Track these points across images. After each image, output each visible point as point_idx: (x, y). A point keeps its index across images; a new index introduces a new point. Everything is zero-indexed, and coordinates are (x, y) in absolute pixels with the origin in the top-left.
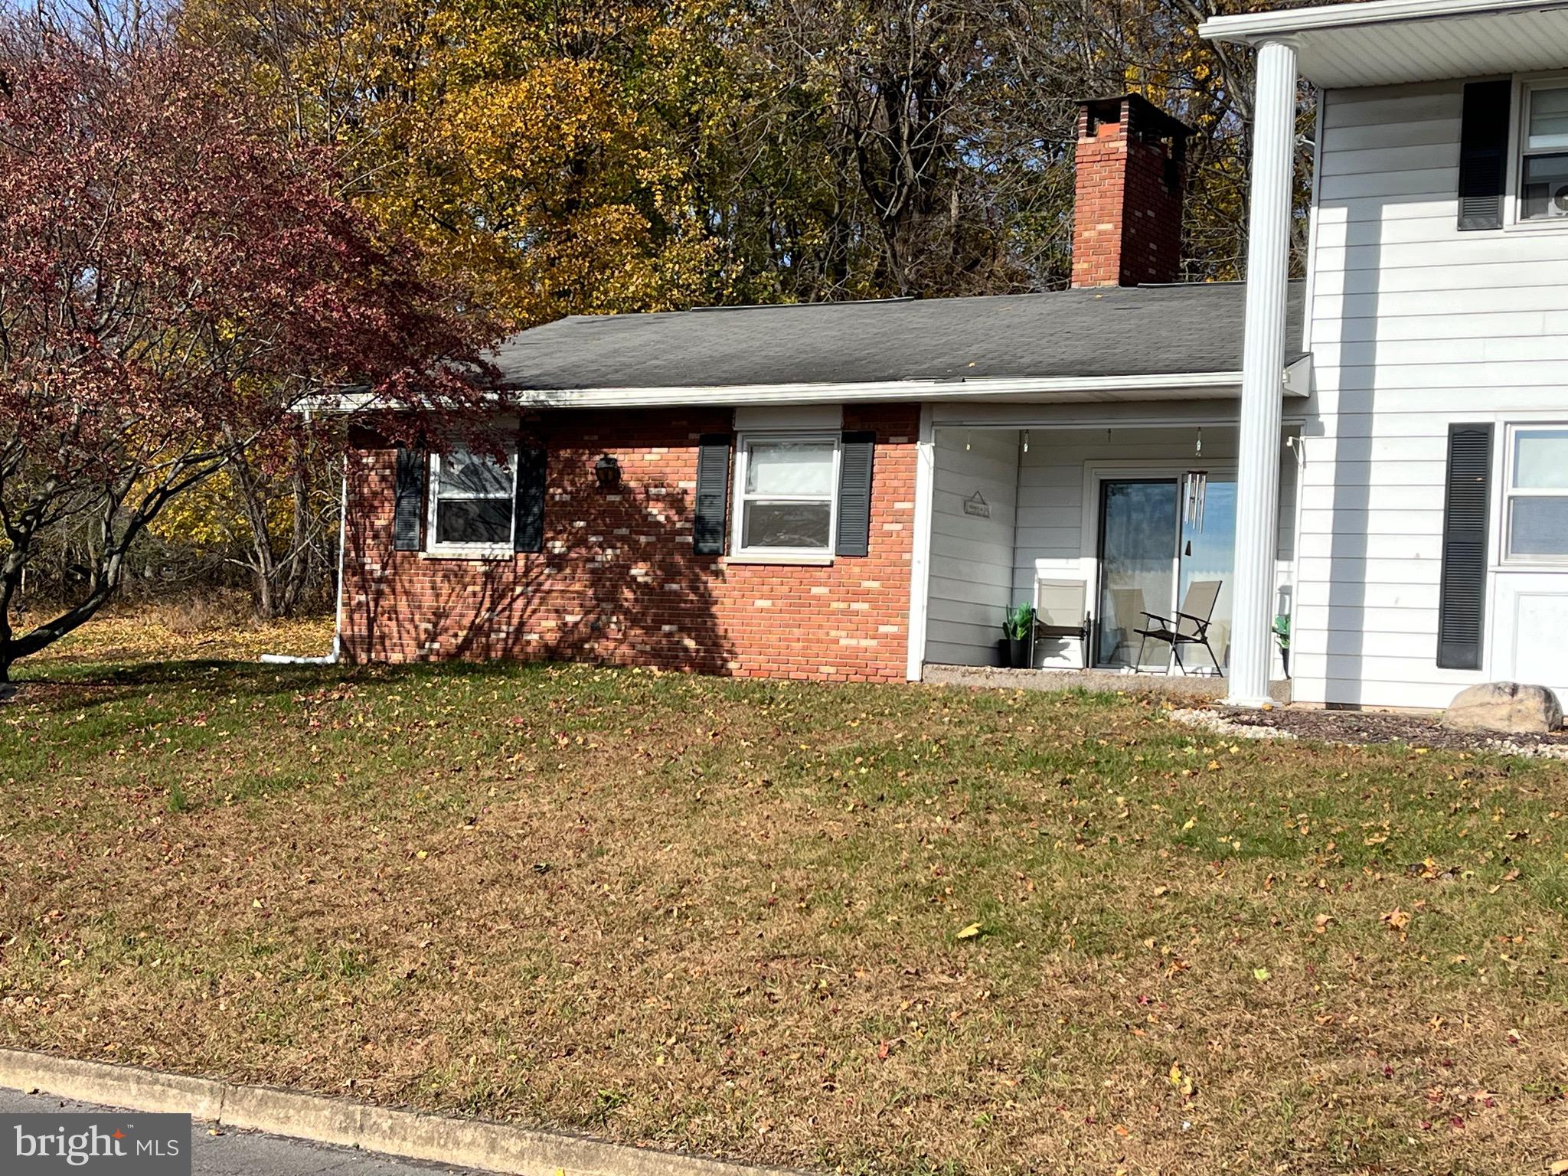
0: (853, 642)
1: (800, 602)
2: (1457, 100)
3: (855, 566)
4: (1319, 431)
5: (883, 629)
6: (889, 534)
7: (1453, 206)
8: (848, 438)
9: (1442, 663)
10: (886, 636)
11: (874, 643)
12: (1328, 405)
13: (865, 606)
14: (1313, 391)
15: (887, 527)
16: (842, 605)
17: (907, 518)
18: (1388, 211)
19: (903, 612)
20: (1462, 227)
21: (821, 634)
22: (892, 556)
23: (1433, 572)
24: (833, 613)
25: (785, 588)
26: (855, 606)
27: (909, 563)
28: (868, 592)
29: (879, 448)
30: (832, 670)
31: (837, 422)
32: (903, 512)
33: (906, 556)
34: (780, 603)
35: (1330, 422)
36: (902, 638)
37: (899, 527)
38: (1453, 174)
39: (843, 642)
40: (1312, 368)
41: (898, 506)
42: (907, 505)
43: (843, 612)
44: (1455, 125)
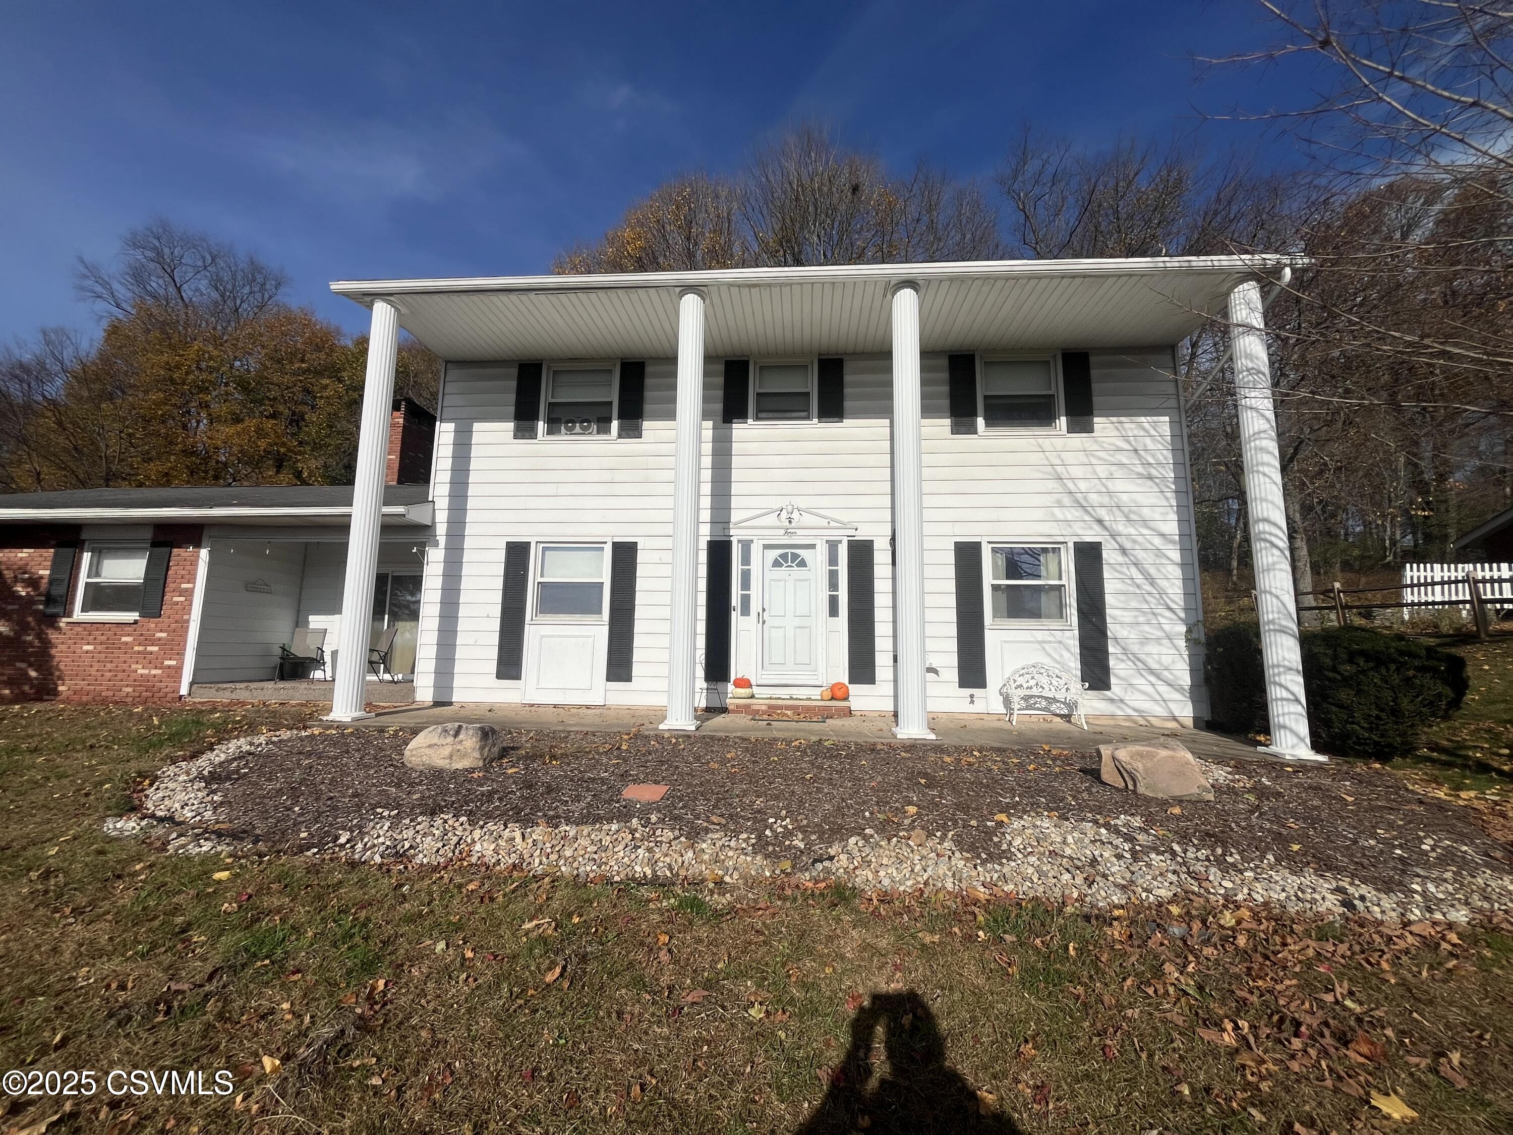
0: (146, 671)
1: (111, 645)
2: (515, 372)
3: (152, 624)
4: (436, 544)
5: (167, 663)
6: (177, 603)
7: (511, 425)
8: (155, 544)
9: (498, 677)
10: (169, 667)
11: (159, 672)
12: (441, 530)
13: (156, 649)
14: (434, 523)
15: (175, 599)
16: (141, 648)
17: (189, 593)
18: (477, 426)
19: (181, 654)
20: (515, 437)
21: (125, 666)
22: (177, 617)
23: (496, 625)
24: (134, 653)
25: (104, 638)
26: (150, 648)
27: (188, 621)
28: (160, 639)
29: (175, 551)
30: (130, 690)
31: (148, 534)
32: (187, 590)
33: (186, 617)
34: (99, 648)
35: (442, 540)
36: (179, 669)
37: (182, 599)
38: (512, 409)
39: (140, 671)
40: (434, 510)
41: (184, 586)
42: (190, 586)
43: (139, 652)
44: (513, 384)
